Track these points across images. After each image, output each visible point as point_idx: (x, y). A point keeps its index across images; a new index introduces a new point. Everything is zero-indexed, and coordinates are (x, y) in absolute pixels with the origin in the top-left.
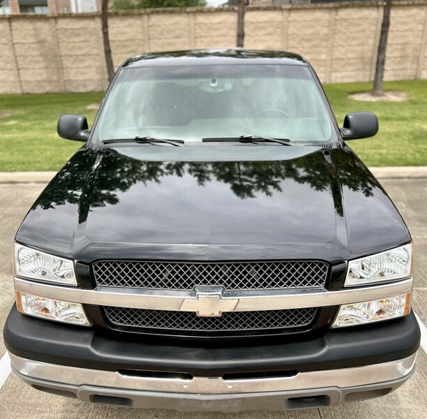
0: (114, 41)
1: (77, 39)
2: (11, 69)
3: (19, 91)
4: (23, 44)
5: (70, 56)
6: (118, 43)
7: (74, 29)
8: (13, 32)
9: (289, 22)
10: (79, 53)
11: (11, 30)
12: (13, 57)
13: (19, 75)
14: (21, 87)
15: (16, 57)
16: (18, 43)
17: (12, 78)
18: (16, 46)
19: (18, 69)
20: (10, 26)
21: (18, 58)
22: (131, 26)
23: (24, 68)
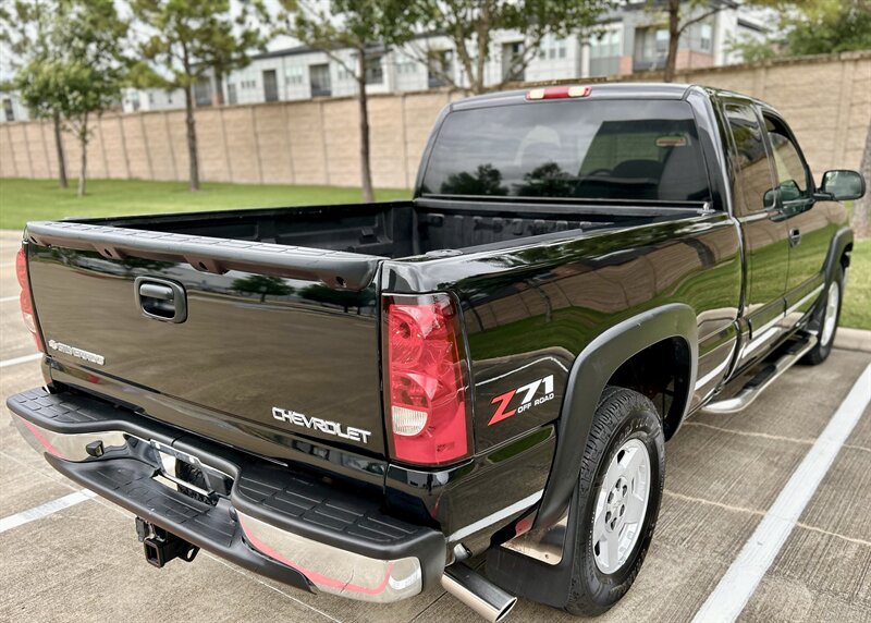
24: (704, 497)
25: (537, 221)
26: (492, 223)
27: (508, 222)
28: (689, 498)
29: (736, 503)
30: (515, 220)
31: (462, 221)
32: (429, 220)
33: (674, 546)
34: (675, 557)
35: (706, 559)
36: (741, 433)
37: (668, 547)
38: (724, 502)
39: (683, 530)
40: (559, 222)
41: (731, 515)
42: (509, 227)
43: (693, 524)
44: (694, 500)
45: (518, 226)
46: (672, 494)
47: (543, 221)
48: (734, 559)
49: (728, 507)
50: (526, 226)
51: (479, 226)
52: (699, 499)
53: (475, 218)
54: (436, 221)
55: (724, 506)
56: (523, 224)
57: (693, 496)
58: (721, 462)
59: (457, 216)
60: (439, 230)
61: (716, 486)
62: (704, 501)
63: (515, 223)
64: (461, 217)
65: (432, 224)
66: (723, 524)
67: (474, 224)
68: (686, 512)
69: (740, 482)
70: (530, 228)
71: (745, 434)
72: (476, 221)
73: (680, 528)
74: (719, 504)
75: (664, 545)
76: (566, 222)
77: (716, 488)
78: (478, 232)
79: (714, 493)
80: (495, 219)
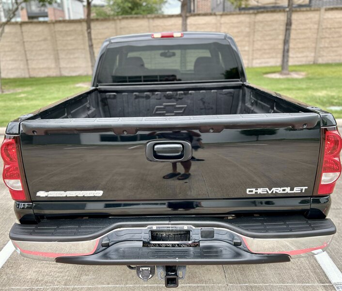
0: (95, 39)
1: (69, 38)
2: (21, 60)
3: (27, 76)
4: (30, 42)
5: (64, 50)
6: (99, 40)
7: (67, 31)
8: (24, 34)
9: (221, 24)
10: (70, 47)
11: (22, 32)
12: (23, 52)
13: (27, 64)
14: (29, 72)
15: (25, 51)
16: (27, 41)
17: (22, 67)
18: (26, 44)
19: (27, 60)
20: (21, 29)
21: (27, 52)
22: (107, 28)
23: (31, 59)
25: (168, 93)
26: (145, 95)
27: (153, 94)
30: (156, 93)
31: (127, 95)
32: (108, 97)
40: (179, 92)
42: (153, 96)
45: (159, 95)
47: (171, 92)
50: (163, 95)
51: (137, 97)
53: (135, 93)
54: (111, 97)
56: (161, 95)
59: (123, 94)
60: (114, 101)
63: (157, 94)
64: (126, 94)
65: (110, 98)
67: (135, 97)
70: (165, 96)
72: (135, 95)
76: (182, 92)
78: (137, 100)
80: (146, 93)
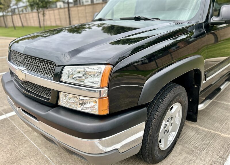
24: (212, 129)
28: (206, 130)
29: (225, 133)
33: (201, 152)
34: (201, 157)
35: (214, 159)
36: (225, 103)
37: (198, 152)
38: (221, 132)
39: (204, 144)
41: (224, 138)
43: (208, 141)
44: (208, 130)
46: (200, 127)
48: (226, 160)
49: (222, 135)
52: (210, 130)
55: (220, 134)
57: (208, 129)
58: (218, 114)
61: (216, 124)
62: (212, 131)
66: (221, 143)
68: (205, 136)
69: (226, 124)
71: (227, 103)
73: (203, 143)
74: (218, 133)
75: (196, 151)
77: (217, 126)
79: (216, 128)
